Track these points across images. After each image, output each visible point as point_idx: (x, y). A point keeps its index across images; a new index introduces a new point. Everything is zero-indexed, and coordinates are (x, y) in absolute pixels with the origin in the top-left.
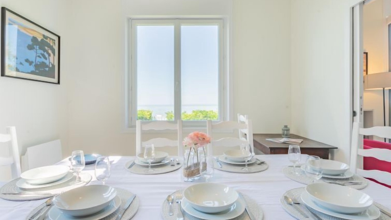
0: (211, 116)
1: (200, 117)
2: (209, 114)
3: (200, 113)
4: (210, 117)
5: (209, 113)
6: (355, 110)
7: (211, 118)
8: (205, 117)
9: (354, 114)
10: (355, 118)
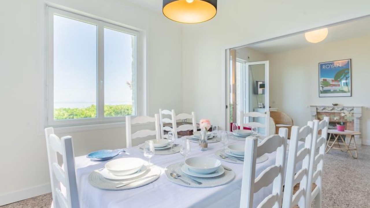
0: (78, 114)
1: (64, 115)
2: (75, 112)
3: (64, 111)
4: (76, 115)
5: (75, 110)
6: (227, 105)
7: (78, 116)
8: (71, 115)
9: (227, 107)
10: (227, 109)
